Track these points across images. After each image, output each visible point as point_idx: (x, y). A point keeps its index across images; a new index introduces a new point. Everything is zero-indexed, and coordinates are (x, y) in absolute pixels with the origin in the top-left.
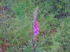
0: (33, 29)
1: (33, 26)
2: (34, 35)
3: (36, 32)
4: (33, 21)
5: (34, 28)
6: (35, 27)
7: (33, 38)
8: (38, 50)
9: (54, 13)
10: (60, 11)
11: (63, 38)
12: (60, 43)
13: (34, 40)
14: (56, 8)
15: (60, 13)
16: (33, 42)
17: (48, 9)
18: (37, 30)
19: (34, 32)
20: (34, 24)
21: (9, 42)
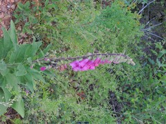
0: (84, 58)
1: (90, 58)
2: (70, 61)
3: (77, 66)
4: (100, 56)
5: (87, 60)
6: (89, 61)
7: (62, 61)
8: (37, 73)
9: (118, 89)
10: (124, 100)
11: (70, 119)
12: (58, 115)
13: (58, 63)
14: (130, 91)
15: (120, 101)
16: (53, 62)
17: (125, 75)
18: (81, 67)
19: (77, 61)
20: (94, 59)
21: (41, 5)
